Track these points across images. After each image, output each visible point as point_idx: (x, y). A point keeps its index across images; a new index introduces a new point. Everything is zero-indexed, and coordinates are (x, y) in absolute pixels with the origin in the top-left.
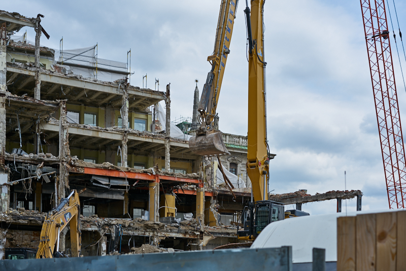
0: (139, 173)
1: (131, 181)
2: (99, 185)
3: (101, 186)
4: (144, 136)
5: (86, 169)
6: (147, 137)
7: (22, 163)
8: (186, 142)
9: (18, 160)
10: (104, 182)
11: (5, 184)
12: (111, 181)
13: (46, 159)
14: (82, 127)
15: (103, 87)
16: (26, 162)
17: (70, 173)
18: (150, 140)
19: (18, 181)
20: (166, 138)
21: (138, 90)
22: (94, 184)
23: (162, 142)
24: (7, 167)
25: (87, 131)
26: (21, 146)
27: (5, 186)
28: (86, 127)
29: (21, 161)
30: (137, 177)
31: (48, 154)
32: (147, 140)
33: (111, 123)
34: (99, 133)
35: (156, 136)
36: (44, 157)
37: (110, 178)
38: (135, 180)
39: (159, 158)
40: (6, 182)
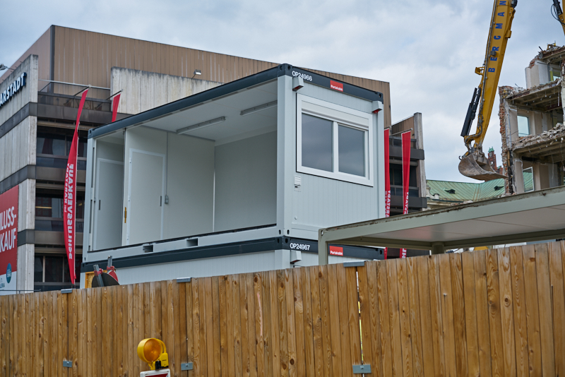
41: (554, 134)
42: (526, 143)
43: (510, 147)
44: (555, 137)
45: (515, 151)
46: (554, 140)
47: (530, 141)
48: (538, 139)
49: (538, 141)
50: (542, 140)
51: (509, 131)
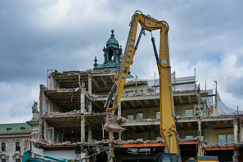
0: (155, 143)
1: (152, 148)
2: (131, 153)
3: (133, 153)
4: (183, 119)
5: (124, 145)
6: (185, 119)
7: (93, 146)
8: (213, 117)
9: (91, 145)
10: (134, 151)
11: (84, 158)
12: (140, 150)
13: (105, 143)
14: (144, 121)
15: (156, 96)
16: (95, 145)
17: (115, 148)
18: (187, 121)
19: (90, 156)
20: (198, 118)
21: (178, 93)
22: (128, 152)
23: (196, 120)
24: (86, 150)
25: (147, 122)
26: (104, 137)
27: (84, 159)
28: (146, 120)
29: (93, 145)
30: (154, 145)
31: (106, 140)
32: (185, 121)
33: (180, 114)
34: (154, 122)
35: (191, 118)
36: (104, 141)
37: (139, 148)
38: (154, 147)
39: (212, 129)
40: (85, 157)
41: (74, 114)
42: (56, 116)
43: (44, 116)
44: (74, 116)
45: (45, 119)
46: (73, 117)
47: (59, 115)
48: (64, 115)
49: (64, 116)
50: (66, 116)
51: (44, 108)
